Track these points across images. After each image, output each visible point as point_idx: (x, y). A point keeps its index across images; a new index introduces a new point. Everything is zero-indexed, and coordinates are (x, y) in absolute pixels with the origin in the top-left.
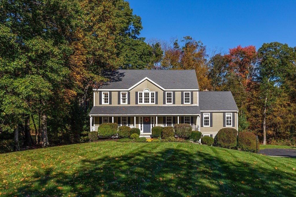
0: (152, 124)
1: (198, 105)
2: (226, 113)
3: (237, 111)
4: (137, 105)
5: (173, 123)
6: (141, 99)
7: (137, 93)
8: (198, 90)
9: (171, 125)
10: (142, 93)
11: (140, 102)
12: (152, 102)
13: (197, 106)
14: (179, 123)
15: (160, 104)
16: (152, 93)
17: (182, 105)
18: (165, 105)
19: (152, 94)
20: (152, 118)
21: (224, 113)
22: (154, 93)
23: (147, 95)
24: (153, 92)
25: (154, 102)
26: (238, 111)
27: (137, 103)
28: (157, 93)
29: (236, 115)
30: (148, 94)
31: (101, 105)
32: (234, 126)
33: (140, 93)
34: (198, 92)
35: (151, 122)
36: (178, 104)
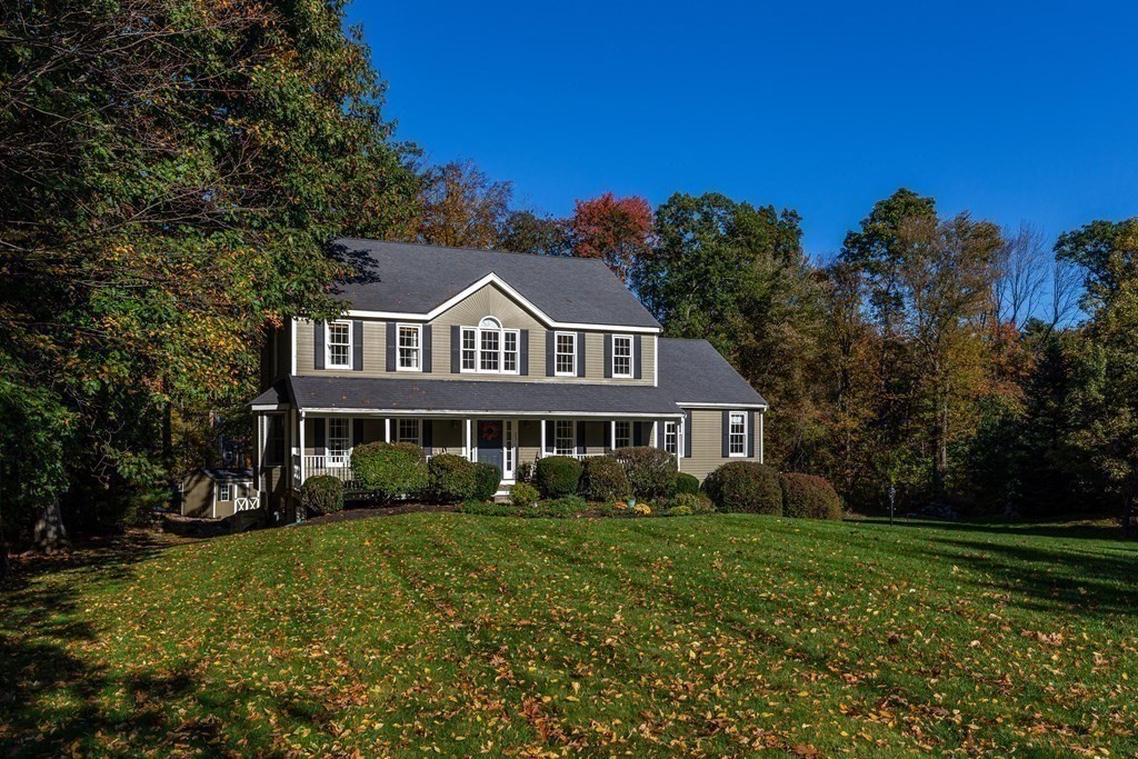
0: (509, 448)
1: (656, 385)
2: (731, 413)
3: (762, 406)
4: (455, 377)
5: (578, 445)
6: (470, 355)
7: (455, 330)
8: (657, 330)
9: (570, 452)
10: (472, 333)
11: (465, 367)
12: (506, 368)
13: (652, 387)
14: (616, 447)
15: (537, 376)
16: (507, 335)
17: (606, 382)
18: (550, 380)
19: (510, 337)
20: (509, 424)
21: (725, 411)
22: (514, 335)
23: (490, 339)
24: (510, 331)
25: (513, 368)
26: (766, 407)
27: (455, 369)
28: (525, 334)
29: (759, 419)
30: (496, 335)
31: (319, 373)
32: (751, 455)
33: (465, 332)
34: (656, 338)
35: (505, 441)
36: (595, 378)
